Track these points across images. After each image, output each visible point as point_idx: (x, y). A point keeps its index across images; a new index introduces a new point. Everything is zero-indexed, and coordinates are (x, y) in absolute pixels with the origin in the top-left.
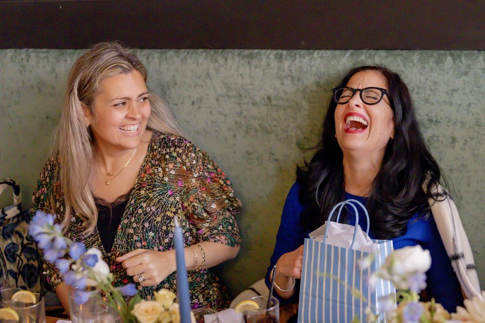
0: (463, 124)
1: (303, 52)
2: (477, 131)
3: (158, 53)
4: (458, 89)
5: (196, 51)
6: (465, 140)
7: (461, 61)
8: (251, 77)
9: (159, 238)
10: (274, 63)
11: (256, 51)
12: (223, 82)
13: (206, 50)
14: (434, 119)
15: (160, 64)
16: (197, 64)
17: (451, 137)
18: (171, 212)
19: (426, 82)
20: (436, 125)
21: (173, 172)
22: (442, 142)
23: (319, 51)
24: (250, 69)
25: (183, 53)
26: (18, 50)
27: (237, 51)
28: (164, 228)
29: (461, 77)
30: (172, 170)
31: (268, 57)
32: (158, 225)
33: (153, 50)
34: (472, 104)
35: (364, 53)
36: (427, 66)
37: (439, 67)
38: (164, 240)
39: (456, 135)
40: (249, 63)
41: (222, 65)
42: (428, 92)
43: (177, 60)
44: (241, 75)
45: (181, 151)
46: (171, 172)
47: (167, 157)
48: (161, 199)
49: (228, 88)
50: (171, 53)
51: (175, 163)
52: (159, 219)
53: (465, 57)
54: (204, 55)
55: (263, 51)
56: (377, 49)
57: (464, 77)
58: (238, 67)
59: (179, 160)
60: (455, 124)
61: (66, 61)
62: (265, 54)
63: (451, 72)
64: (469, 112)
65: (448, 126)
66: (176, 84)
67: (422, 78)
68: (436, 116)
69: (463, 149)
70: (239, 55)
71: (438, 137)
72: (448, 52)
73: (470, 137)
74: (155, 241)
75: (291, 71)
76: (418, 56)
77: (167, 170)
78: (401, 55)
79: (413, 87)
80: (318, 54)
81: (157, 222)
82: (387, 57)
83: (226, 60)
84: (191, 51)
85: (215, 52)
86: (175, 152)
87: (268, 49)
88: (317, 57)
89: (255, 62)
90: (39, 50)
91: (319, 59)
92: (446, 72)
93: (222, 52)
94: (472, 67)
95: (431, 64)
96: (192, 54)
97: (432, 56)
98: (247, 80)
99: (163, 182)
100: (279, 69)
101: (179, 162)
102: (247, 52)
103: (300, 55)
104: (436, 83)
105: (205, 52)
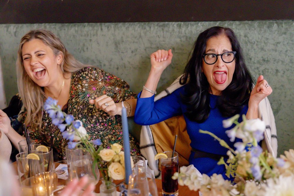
0: (283, 62)
1: (192, 23)
2: (291, 66)
3: (114, 24)
4: (280, 42)
5: (134, 23)
6: (284, 71)
7: (282, 26)
8: (164, 37)
9: (89, 121)
10: (176, 29)
11: (167, 23)
12: (149, 40)
13: (139, 23)
14: (266, 60)
15: (115, 30)
16: (135, 30)
17: (276, 70)
18: (91, 105)
19: (262, 39)
20: (267, 63)
21: (87, 85)
22: (270, 72)
23: (201, 22)
24: (163, 32)
25: (127, 24)
26: (40, 24)
27: (156, 23)
28: (90, 114)
29: (282, 35)
30: (86, 84)
31: (173, 26)
32: (86, 114)
33: (111, 23)
34: (288, 51)
35: (227, 23)
36: (262, 29)
37: (270, 30)
38: (92, 121)
39: (278, 68)
40: (163, 29)
41: (148, 31)
42: (263, 44)
43: (124, 29)
44: (158, 36)
45: (87, 73)
46: (86, 85)
47: (81, 78)
48: (84, 101)
49: (151, 44)
50: (120, 24)
51: (86, 80)
52: (86, 111)
53: (284, 24)
54: (139, 25)
55: (171, 23)
56: (235, 21)
57: (284, 35)
58: (157, 31)
59: (87, 77)
60: (278, 62)
61: (65, 30)
62: (172, 24)
63: (276, 33)
64: (286, 55)
65: (274, 63)
66: (123, 41)
67: (260, 36)
68: (267, 58)
69: (282, 76)
70: (157, 25)
71: (268, 70)
72: (275, 21)
73: (286, 70)
74: (87, 122)
75: (186, 33)
76: (258, 24)
77: (83, 85)
78: (248, 23)
79: (254, 41)
80: (201, 24)
81: (85, 113)
82: (240, 24)
83: (150, 28)
84: (131, 23)
85: (144, 24)
86: (84, 74)
87: (173, 21)
88: (200, 25)
89: (166, 29)
90: (51, 24)
91: (201, 26)
92: (274, 32)
93: (148, 24)
94: (289, 29)
95: (265, 28)
96: (132, 25)
97: (265, 24)
98: (161, 39)
99: (83, 92)
100: (179, 32)
101: (88, 79)
102: (161, 23)
103: (191, 25)
104: (267, 39)
105: (139, 24)
